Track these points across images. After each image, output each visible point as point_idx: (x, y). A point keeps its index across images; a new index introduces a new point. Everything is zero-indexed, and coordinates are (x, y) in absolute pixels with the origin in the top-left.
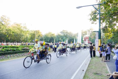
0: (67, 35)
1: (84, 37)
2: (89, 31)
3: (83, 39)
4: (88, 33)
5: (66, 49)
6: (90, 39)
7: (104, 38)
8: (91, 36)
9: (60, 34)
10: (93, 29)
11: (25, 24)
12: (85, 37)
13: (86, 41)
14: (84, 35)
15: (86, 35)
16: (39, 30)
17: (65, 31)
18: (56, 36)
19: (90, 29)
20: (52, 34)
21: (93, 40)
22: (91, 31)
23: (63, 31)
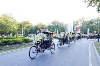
0: (58, 25)
1: (75, 27)
2: (81, 21)
3: (75, 29)
4: (80, 22)
5: (51, 42)
6: (82, 29)
7: (97, 27)
8: (83, 26)
9: (51, 24)
10: (84, 19)
11: (11, 14)
12: (77, 27)
13: (78, 31)
14: (75, 25)
15: (77, 25)
16: (28, 21)
17: (56, 21)
18: (47, 27)
19: (82, 19)
20: (43, 24)
21: (85, 30)
22: (82, 20)
23: (54, 21)
